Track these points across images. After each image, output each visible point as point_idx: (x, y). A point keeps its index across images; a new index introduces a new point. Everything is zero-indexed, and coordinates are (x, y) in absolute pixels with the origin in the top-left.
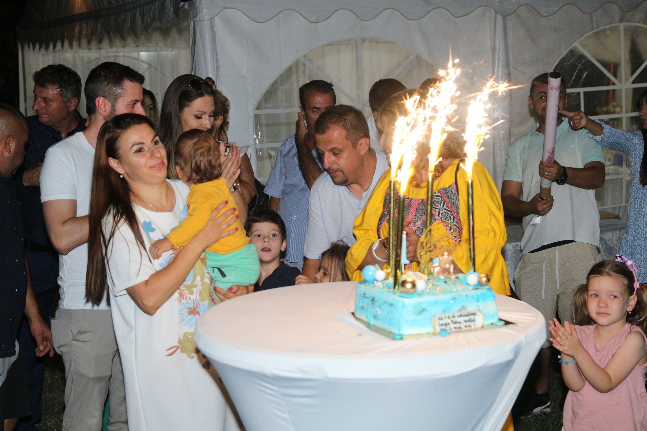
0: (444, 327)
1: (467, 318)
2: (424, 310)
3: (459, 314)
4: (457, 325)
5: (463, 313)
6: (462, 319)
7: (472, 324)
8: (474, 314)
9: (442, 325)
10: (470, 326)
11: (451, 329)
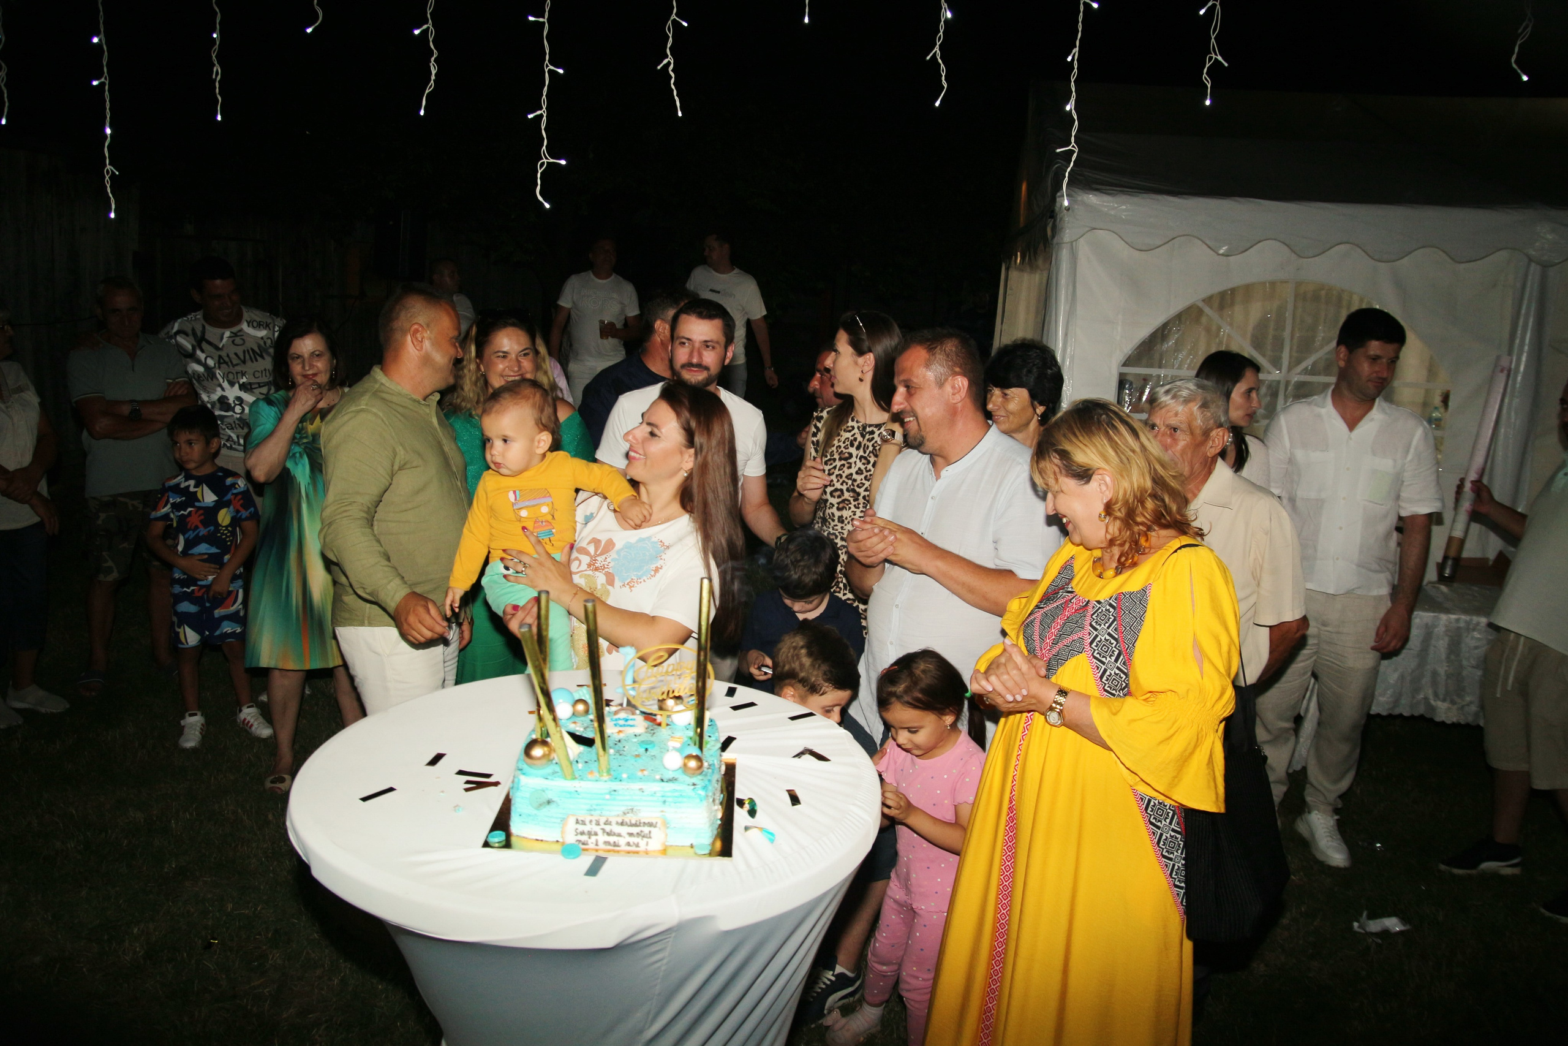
0: (584, 838)
1: (635, 830)
2: (549, 802)
3: (620, 821)
4: (612, 839)
5: (627, 820)
6: (624, 830)
7: (642, 843)
8: (650, 825)
9: (582, 833)
10: (637, 845)
11: (597, 845)
